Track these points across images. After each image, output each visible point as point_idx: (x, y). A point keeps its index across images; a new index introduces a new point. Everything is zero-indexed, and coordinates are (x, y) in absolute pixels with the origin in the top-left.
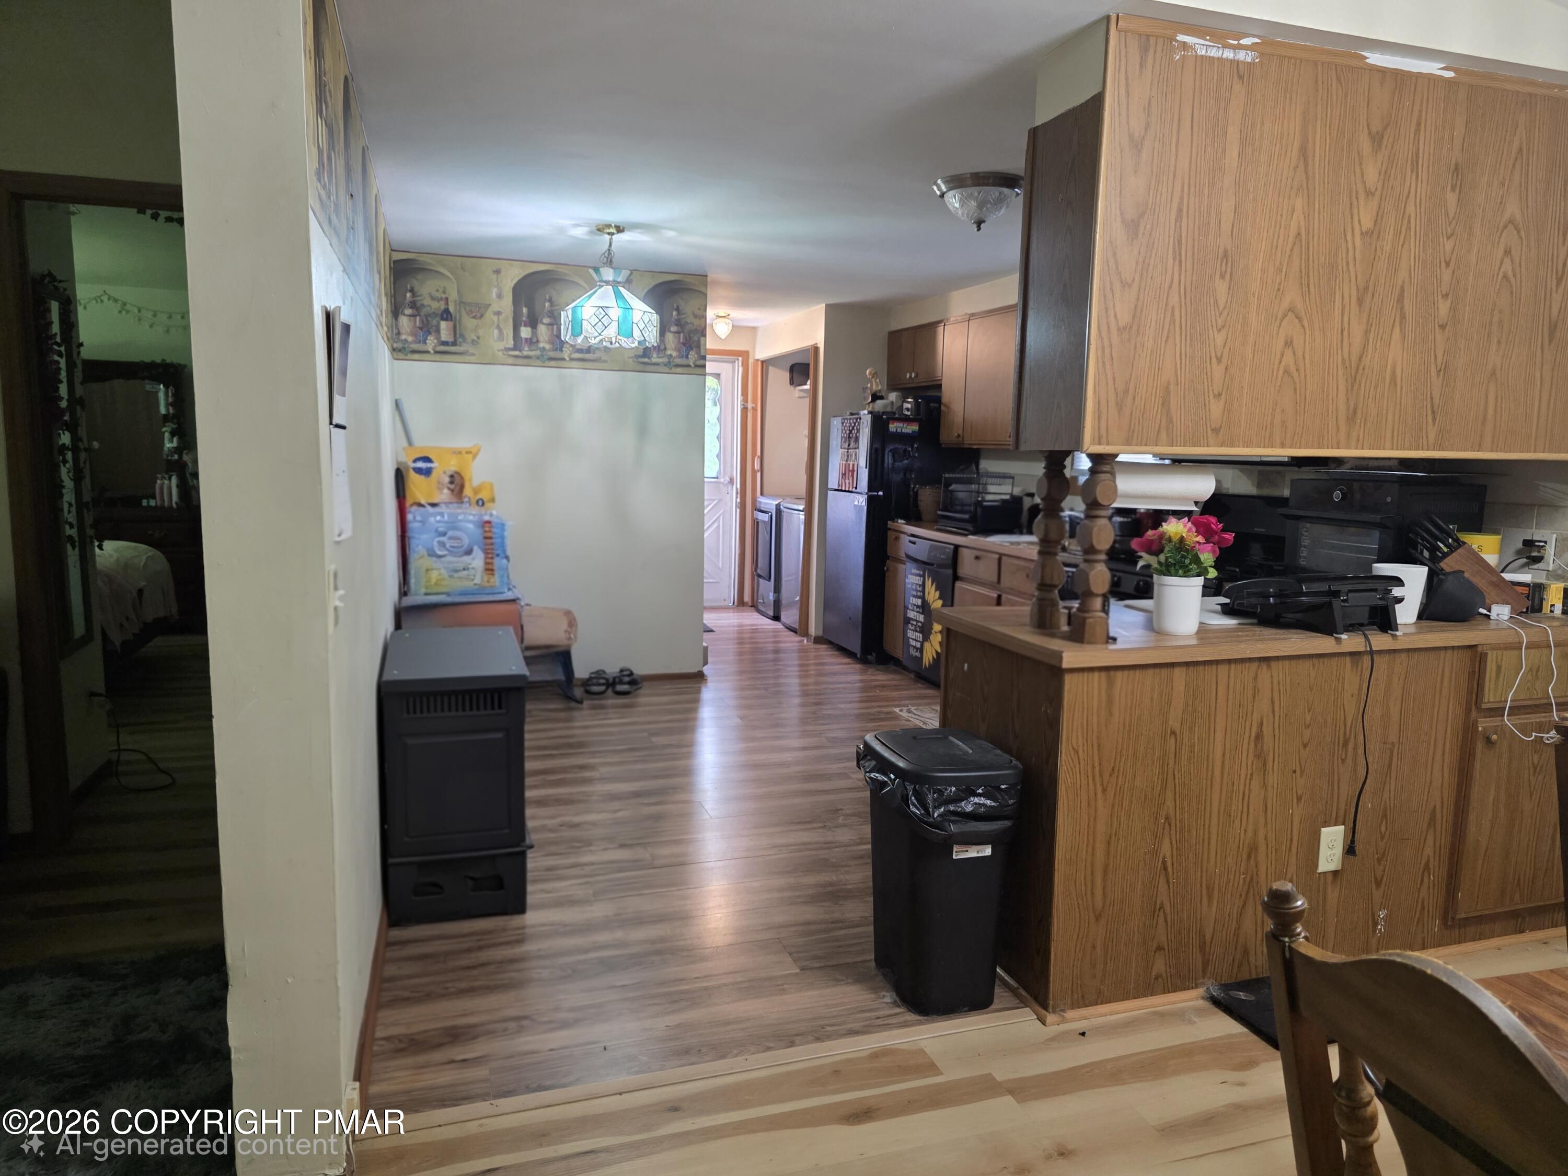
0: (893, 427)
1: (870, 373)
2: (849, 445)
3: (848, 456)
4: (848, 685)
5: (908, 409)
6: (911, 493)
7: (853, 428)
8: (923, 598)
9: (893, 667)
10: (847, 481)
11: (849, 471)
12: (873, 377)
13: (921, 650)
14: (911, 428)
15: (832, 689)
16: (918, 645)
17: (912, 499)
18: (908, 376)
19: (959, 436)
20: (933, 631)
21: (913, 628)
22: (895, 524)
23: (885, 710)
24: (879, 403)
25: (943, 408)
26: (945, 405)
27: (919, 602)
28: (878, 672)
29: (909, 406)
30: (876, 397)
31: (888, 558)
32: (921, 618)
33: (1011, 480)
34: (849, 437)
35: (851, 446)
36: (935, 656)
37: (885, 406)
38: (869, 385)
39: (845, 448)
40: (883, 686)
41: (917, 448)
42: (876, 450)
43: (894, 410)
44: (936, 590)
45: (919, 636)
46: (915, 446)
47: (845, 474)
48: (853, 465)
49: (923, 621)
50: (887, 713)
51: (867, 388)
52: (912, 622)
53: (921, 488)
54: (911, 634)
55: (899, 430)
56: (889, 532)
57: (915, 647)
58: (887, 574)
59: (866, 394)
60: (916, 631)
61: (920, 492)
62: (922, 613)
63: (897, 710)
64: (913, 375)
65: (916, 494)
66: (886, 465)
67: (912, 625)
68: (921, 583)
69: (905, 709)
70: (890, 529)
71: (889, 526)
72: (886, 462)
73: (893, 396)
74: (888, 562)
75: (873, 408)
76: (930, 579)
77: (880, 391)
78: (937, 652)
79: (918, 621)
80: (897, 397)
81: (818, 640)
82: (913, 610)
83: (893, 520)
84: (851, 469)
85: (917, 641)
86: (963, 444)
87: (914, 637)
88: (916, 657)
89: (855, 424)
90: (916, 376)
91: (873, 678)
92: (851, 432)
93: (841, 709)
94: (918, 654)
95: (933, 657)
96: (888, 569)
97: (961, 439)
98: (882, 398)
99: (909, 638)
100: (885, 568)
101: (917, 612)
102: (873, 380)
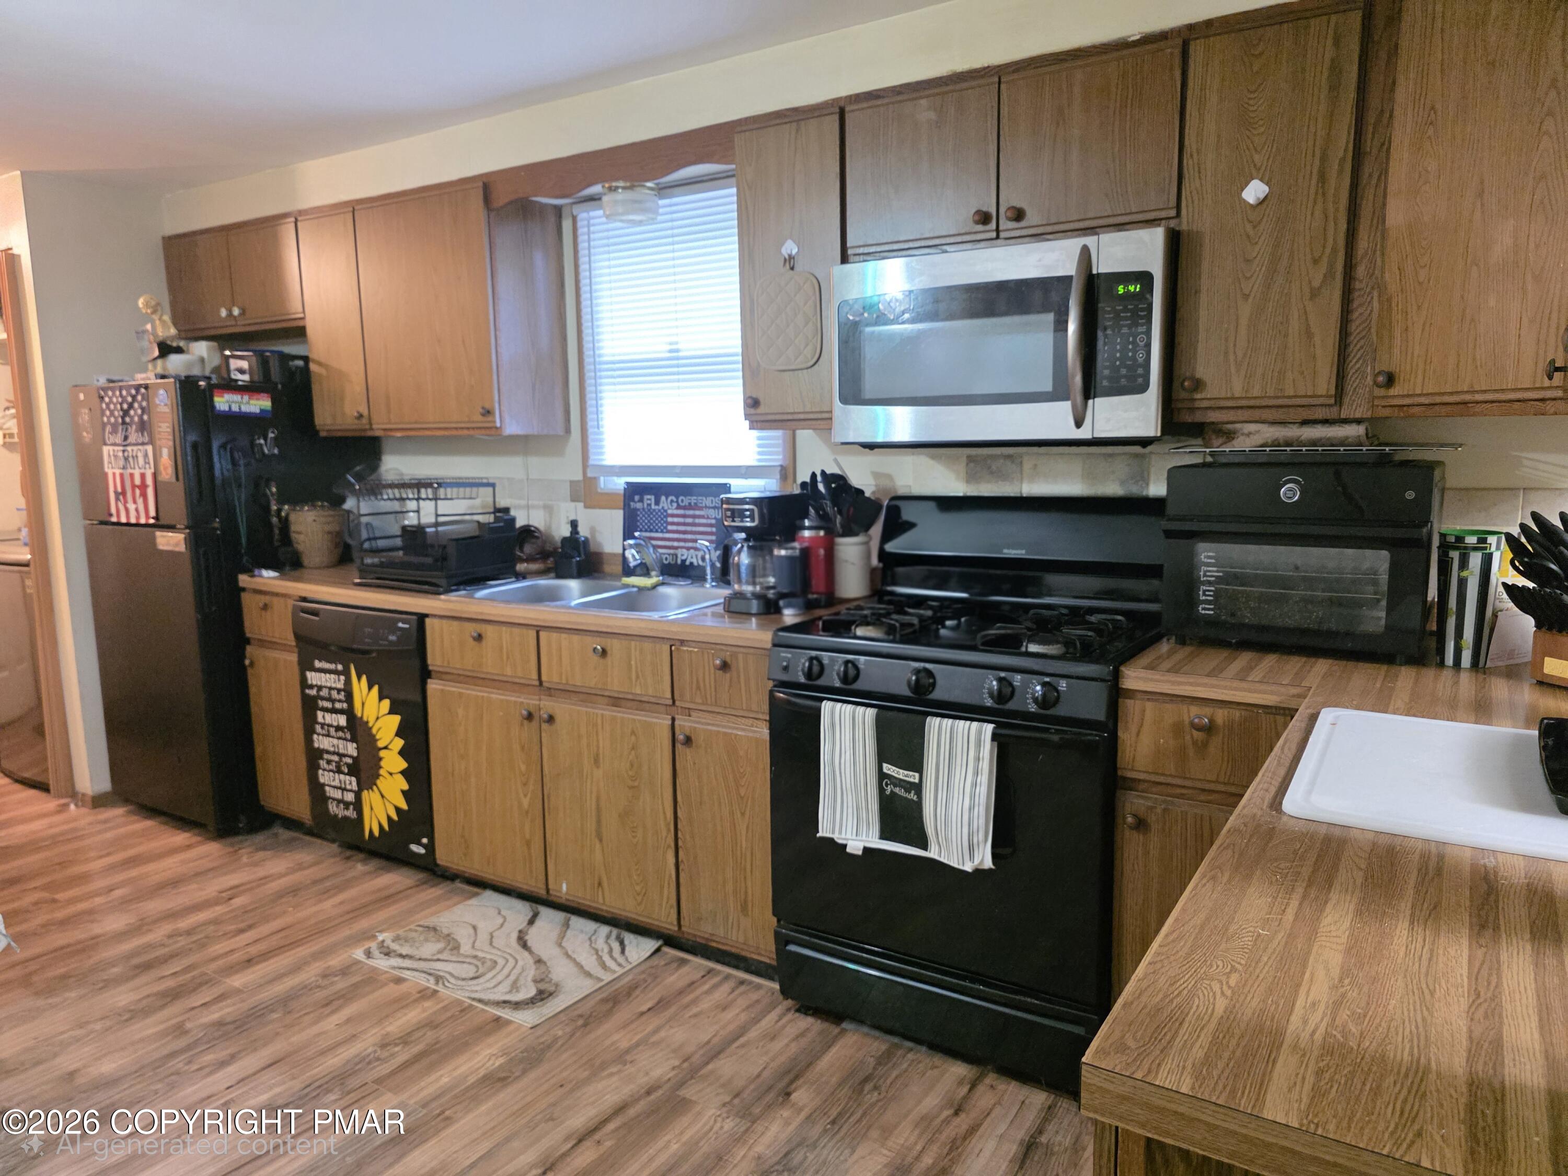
0: (223, 402)
1: (147, 305)
2: (126, 438)
3: (126, 459)
4: (219, 910)
5: (242, 371)
6: (275, 520)
7: (131, 406)
8: (349, 713)
9: (285, 834)
10: (132, 507)
11: (134, 486)
12: (154, 312)
13: (358, 805)
14: (259, 404)
15: (189, 932)
16: (350, 797)
17: (277, 531)
18: (224, 313)
19: (361, 416)
20: (382, 772)
21: (333, 766)
22: (257, 580)
23: (335, 962)
24: (174, 358)
25: (313, 367)
26: (319, 364)
27: (342, 720)
28: (261, 854)
29: (245, 364)
30: (166, 349)
31: (248, 641)
32: (351, 749)
33: (490, 489)
34: (124, 423)
35: (130, 440)
36: (395, 817)
37: (190, 365)
38: (149, 327)
39: (115, 444)
40: (294, 891)
41: (275, 439)
42: (195, 446)
43: (207, 373)
44: (381, 698)
45: (352, 782)
46: (271, 435)
47: (124, 493)
48: (143, 476)
49: (355, 754)
50: (344, 972)
51: (145, 332)
52: (326, 756)
53: (294, 510)
54: (325, 777)
55: (235, 408)
56: (244, 595)
57: (340, 801)
58: (250, 671)
59: (145, 344)
60: (339, 771)
61: (293, 517)
62: (353, 740)
63: (358, 954)
64: (236, 312)
65: (285, 524)
66: (217, 473)
67: (329, 762)
68: (340, 685)
69: (373, 945)
70: (244, 589)
71: (241, 584)
72: (217, 466)
73: (201, 348)
74: (249, 649)
75: (164, 368)
76: (364, 678)
77: (173, 338)
78: (398, 810)
79: (342, 756)
80: (209, 349)
81: (99, 802)
82: (328, 735)
83: (249, 571)
84: (138, 481)
85: (344, 790)
86: (371, 429)
87: (337, 783)
88: (345, 818)
89: (134, 397)
90: (243, 312)
91: (261, 872)
92: (126, 413)
93: (238, 991)
94: (351, 813)
95: (389, 819)
96: (252, 664)
97: (364, 421)
98: (179, 350)
99: (323, 785)
100: (247, 662)
101: (339, 738)
102: (155, 317)
